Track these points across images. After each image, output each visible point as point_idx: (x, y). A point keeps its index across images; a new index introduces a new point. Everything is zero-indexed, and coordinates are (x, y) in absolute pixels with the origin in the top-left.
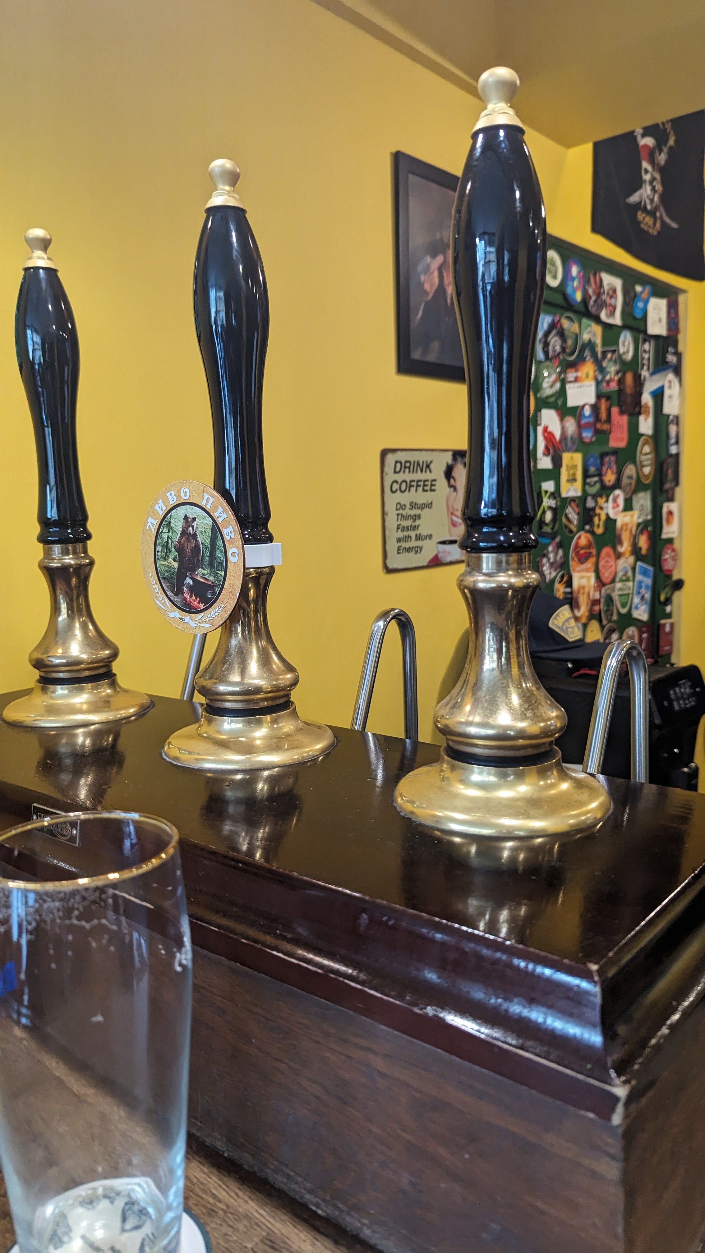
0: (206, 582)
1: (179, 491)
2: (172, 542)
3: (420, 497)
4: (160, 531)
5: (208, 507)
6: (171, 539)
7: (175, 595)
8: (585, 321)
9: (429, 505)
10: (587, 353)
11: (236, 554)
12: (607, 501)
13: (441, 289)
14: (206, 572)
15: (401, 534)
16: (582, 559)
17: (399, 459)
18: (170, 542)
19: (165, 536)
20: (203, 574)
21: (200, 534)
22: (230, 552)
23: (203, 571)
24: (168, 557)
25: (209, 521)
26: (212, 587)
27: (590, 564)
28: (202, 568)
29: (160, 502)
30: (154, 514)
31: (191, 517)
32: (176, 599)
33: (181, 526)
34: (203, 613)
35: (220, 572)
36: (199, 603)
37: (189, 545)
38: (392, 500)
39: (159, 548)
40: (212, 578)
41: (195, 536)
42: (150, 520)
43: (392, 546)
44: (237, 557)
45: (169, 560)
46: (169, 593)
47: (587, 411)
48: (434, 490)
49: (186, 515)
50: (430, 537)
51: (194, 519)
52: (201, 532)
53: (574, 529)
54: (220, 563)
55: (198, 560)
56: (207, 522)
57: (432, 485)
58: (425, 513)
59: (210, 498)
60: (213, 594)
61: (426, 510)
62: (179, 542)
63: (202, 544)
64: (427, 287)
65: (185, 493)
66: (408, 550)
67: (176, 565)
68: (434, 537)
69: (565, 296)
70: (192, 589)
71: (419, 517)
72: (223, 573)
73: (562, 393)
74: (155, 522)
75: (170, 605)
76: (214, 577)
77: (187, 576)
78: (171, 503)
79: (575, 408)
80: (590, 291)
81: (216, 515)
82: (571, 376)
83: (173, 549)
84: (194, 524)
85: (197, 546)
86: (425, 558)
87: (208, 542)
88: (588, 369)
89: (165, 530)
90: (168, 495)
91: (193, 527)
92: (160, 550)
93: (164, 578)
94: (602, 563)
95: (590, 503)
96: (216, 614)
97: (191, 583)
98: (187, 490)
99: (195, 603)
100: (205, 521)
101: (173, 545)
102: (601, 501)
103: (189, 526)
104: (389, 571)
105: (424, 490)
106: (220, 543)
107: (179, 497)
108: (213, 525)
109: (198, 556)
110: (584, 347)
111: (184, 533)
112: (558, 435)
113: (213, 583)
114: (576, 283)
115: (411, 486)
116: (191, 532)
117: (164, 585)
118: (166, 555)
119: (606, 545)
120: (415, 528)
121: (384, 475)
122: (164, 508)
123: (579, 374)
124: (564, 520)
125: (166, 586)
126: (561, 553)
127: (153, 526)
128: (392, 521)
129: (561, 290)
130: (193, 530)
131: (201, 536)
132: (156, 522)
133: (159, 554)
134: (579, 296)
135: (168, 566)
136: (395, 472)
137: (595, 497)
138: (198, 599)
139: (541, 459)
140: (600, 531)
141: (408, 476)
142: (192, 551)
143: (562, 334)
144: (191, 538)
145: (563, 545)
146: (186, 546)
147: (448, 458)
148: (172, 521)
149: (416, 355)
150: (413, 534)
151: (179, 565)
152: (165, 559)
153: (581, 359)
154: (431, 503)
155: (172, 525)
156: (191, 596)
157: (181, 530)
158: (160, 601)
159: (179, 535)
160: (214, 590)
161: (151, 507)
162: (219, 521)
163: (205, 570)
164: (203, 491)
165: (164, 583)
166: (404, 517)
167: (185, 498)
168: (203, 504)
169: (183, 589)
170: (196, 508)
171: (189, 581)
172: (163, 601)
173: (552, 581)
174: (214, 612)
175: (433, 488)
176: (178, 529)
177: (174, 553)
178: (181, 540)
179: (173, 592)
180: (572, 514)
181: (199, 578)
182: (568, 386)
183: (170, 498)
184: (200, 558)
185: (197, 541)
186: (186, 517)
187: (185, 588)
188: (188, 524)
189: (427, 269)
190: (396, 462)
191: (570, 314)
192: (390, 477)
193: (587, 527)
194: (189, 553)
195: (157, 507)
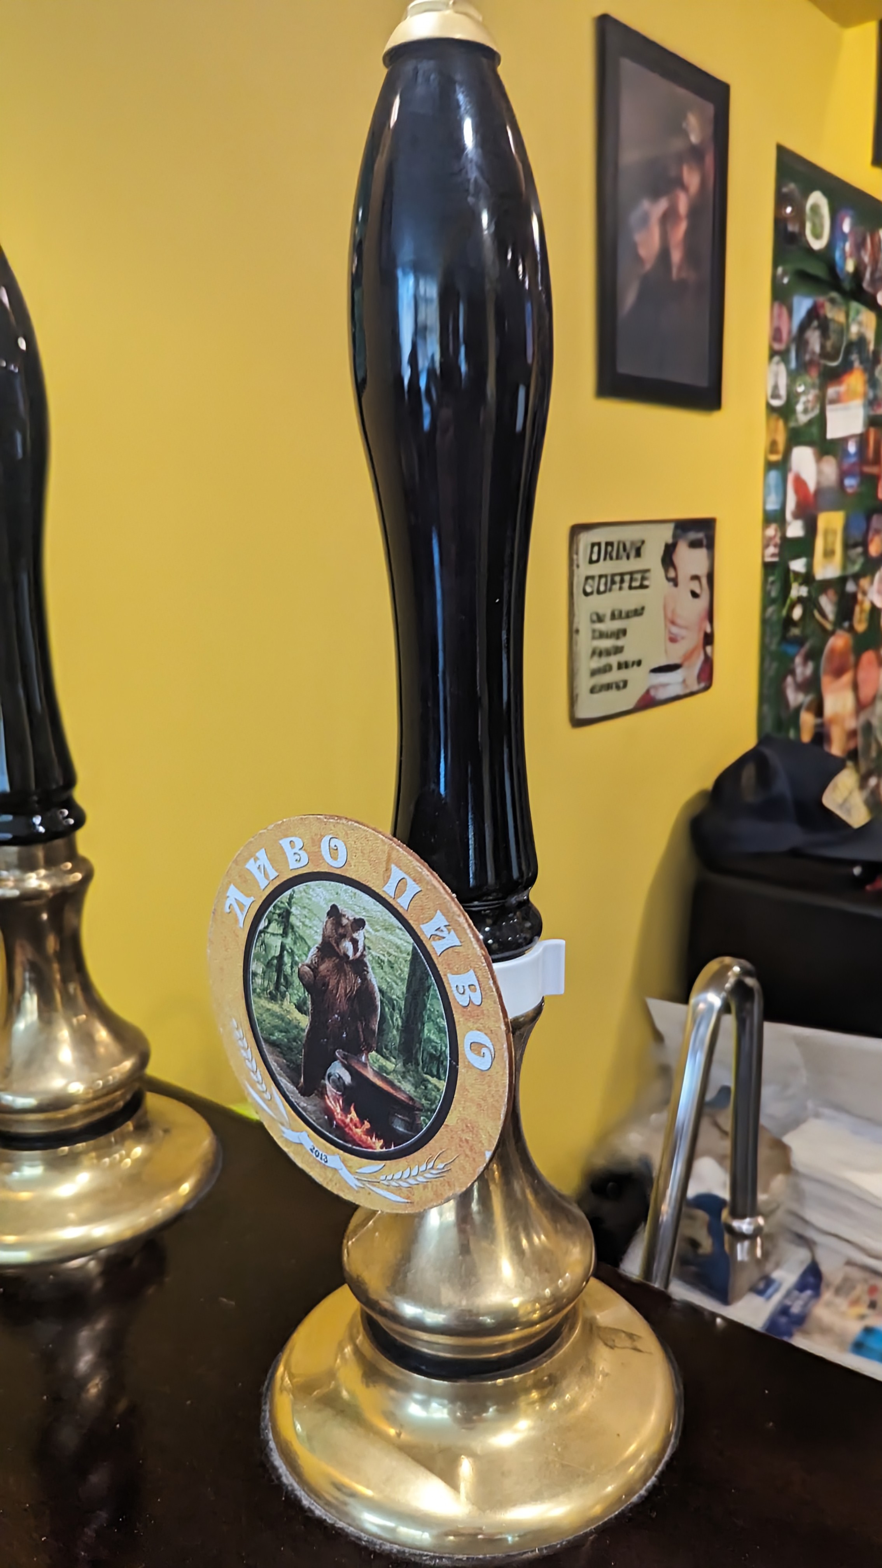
0: (391, 1091)
1: (317, 842)
2: (294, 963)
3: (625, 599)
4: (261, 927)
5: (402, 903)
6: (292, 954)
7: (303, 1094)
8: (854, 305)
9: (638, 612)
10: (854, 357)
11: (484, 1050)
12: (872, 582)
13: (664, 254)
14: (390, 1066)
15: (596, 663)
16: (838, 673)
17: (596, 540)
18: (287, 959)
19: (275, 943)
20: (382, 1068)
21: (376, 966)
22: (467, 1037)
23: (383, 1061)
24: (283, 996)
25: (406, 943)
26: (409, 1109)
27: (847, 678)
28: (379, 1052)
29: (261, 854)
30: (245, 882)
31: (350, 914)
32: (303, 1103)
33: (320, 931)
34: (382, 1163)
35: (434, 1080)
36: (369, 1133)
37: (342, 985)
38: (586, 606)
39: (256, 967)
40: (407, 1087)
41: (359, 965)
42: (233, 893)
43: (585, 682)
44: (488, 1057)
45: (286, 1003)
46: (284, 1082)
47: (852, 448)
48: (646, 587)
49: (334, 908)
50: (639, 663)
51: (359, 924)
52: (380, 963)
53: (829, 627)
54: (436, 1058)
55: (368, 1030)
56: (399, 942)
57: (643, 579)
58: (630, 624)
59: (410, 881)
60: (413, 1127)
61: (635, 620)
62: (314, 968)
63: (381, 991)
64: (642, 252)
65: (334, 851)
66: (608, 687)
67: (304, 1021)
68: (643, 663)
69: (832, 268)
70: (349, 1095)
71: (624, 632)
72: (443, 1085)
73: (821, 421)
74: (247, 901)
75: (288, 1113)
76: (416, 1087)
77: (335, 1059)
78: (293, 865)
79: (834, 442)
80: (866, 259)
81: (426, 930)
82: (831, 391)
83: (296, 982)
84: (359, 935)
85: (364, 995)
86: (629, 698)
87: (399, 993)
88: (856, 381)
89: (275, 928)
90: (285, 843)
91: (355, 942)
92: (260, 971)
93: (273, 1044)
94: (862, 675)
95: (850, 587)
96: (420, 1179)
97: (347, 1078)
98: (339, 843)
99: (359, 1131)
100: (391, 937)
101: (296, 969)
102: (864, 582)
103: (343, 936)
104: (578, 723)
105: (630, 588)
106: (435, 1005)
107: (315, 856)
108: (414, 953)
109: (368, 1019)
110: (851, 345)
111: (327, 949)
112: (812, 486)
113: (411, 1098)
114: (848, 246)
115: (613, 582)
116: (350, 953)
117: (270, 1058)
118: (277, 988)
119: (866, 649)
120: (618, 650)
121: (575, 567)
122: (273, 874)
123: (842, 388)
124: (817, 614)
125: (276, 1061)
126: (810, 666)
127: (242, 910)
128: (585, 643)
129: (826, 257)
130: (356, 949)
131: (378, 971)
132: (251, 903)
133: (259, 981)
134: (850, 266)
135: (281, 1018)
136: (591, 562)
137: (857, 577)
138: (367, 1125)
139: (789, 524)
140: (861, 627)
141: (606, 567)
142: (350, 999)
143: (824, 327)
144: (348, 968)
145: (814, 655)
146: (332, 983)
147: (666, 534)
148: (293, 910)
149: (625, 367)
150: (614, 660)
151: (312, 1023)
152: (273, 998)
153: (846, 368)
154: (643, 608)
155: (292, 919)
156: (346, 1111)
157: (319, 939)
158: (260, 1093)
159: (314, 950)
160: (414, 1118)
161: (236, 862)
162: (436, 948)
163: (387, 1059)
164: (389, 861)
165: (272, 1053)
166: (602, 635)
167: (335, 865)
168: (388, 891)
169: (325, 1087)
170: (366, 897)
171: (338, 1070)
172: (267, 1096)
173: (798, 710)
174: (414, 1173)
175: (646, 583)
176: (311, 936)
177: (298, 991)
178: (318, 964)
179: (295, 1083)
180: (827, 603)
181: (370, 1074)
182: (829, 408)
183: (289, 852)
184: (376, 1027)
185: (365, 979)
186: (334, 913)
187: (329, 1087)
188: (341, 931)
189: (645, 220)
190: (593, 545)
191: (834, 295)
192: (585, 570)
193: (846, 624)
194: (342, 1004)
195: (251, 865)
